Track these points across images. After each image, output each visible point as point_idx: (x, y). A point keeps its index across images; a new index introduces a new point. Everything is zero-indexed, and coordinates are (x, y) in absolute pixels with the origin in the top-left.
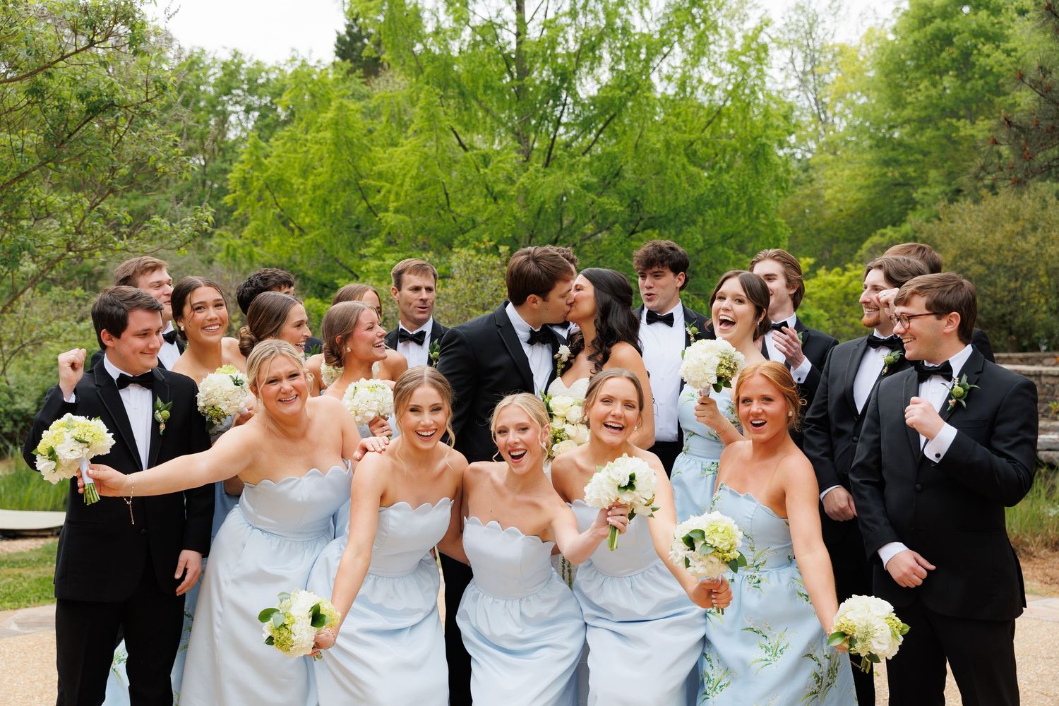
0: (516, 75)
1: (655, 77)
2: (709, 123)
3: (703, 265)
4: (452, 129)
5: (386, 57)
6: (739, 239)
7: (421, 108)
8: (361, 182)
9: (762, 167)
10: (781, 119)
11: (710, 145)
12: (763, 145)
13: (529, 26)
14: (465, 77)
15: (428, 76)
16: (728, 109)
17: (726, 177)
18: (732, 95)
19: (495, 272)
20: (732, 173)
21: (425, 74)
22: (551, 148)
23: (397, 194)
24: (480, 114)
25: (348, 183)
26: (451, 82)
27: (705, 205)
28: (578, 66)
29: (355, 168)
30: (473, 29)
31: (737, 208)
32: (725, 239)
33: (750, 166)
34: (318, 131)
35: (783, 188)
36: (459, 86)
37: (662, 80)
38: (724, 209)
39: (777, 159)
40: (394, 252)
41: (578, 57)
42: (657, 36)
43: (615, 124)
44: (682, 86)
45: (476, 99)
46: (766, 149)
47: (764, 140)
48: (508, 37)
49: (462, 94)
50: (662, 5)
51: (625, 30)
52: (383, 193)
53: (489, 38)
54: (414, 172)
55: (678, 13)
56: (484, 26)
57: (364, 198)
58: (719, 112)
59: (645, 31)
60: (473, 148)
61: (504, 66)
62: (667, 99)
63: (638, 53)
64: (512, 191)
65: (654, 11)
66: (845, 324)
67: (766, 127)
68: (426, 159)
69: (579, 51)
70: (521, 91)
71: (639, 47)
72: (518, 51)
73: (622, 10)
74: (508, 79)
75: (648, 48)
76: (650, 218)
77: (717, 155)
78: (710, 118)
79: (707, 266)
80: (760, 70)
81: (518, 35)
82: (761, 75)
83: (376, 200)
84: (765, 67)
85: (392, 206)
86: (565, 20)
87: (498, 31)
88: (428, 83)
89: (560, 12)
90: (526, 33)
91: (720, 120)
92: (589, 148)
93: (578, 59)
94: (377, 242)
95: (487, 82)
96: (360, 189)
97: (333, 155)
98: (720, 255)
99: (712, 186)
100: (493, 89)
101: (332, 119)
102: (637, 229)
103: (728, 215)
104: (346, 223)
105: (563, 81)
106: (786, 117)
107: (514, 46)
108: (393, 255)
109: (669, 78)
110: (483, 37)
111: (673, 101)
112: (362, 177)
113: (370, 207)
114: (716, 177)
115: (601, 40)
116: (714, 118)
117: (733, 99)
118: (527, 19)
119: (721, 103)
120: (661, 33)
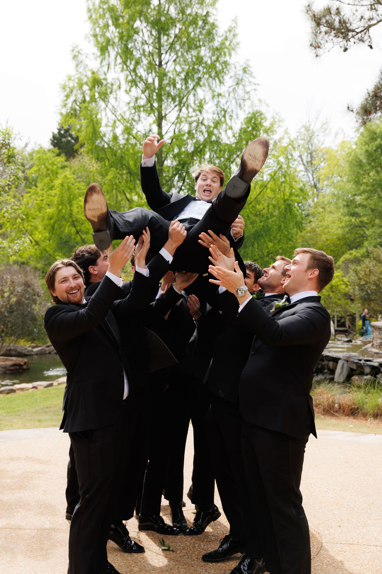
2: (261, 192)
4: (124, 191)
8: (74, 219)
9: (288, 216)
10: (299, 190)
11: (261, 204)
12: (289, 205)
13: (164, 137)
15: (112, 162)
16: (271, 185)
17: (270, 221)
18: (273, 177)
20: (272, 219)
21: (110, 161)
26: (124, 166)
27: (258, 237)
28: (193, 159)
29: (71, 210)
33: (283, 216)
35: (300, 228)
36: (128, 168)
38: (268, 238)
39: (297, 212)
41: (193, 154)
42: (234, 145)
46: (292, 207)
47: (290, 202)
49: (129, 173)
50: (238, 128)
51: (217, 142)
55: (246, 133)
57: (75, 226)
58: (266, 186)
59: (228, 142)
60: (133, 201)
63: (224, 154)
66: (331, 303)
67: (291, 194)
69: (193, 151)
71: (224, 151)
73: (216, 131)
75: (229, 152)
77: (264, 209)
78: (261, 190)
88: (111, 166)
89: (182, 131)
91: (267, 189)
93: (193, 156)
99: (263, 226)
101: (60, 183)
103: (270, 241)
105: (183, 167)
106: (302, 190)
110: (140, 142)
113: (77, 232)
114: (265, 221)
115: (205, 147)
116: (263, 189)
117: (274, 180)
118: (164, 133)
119: (267, 182)
120: (236, 144)
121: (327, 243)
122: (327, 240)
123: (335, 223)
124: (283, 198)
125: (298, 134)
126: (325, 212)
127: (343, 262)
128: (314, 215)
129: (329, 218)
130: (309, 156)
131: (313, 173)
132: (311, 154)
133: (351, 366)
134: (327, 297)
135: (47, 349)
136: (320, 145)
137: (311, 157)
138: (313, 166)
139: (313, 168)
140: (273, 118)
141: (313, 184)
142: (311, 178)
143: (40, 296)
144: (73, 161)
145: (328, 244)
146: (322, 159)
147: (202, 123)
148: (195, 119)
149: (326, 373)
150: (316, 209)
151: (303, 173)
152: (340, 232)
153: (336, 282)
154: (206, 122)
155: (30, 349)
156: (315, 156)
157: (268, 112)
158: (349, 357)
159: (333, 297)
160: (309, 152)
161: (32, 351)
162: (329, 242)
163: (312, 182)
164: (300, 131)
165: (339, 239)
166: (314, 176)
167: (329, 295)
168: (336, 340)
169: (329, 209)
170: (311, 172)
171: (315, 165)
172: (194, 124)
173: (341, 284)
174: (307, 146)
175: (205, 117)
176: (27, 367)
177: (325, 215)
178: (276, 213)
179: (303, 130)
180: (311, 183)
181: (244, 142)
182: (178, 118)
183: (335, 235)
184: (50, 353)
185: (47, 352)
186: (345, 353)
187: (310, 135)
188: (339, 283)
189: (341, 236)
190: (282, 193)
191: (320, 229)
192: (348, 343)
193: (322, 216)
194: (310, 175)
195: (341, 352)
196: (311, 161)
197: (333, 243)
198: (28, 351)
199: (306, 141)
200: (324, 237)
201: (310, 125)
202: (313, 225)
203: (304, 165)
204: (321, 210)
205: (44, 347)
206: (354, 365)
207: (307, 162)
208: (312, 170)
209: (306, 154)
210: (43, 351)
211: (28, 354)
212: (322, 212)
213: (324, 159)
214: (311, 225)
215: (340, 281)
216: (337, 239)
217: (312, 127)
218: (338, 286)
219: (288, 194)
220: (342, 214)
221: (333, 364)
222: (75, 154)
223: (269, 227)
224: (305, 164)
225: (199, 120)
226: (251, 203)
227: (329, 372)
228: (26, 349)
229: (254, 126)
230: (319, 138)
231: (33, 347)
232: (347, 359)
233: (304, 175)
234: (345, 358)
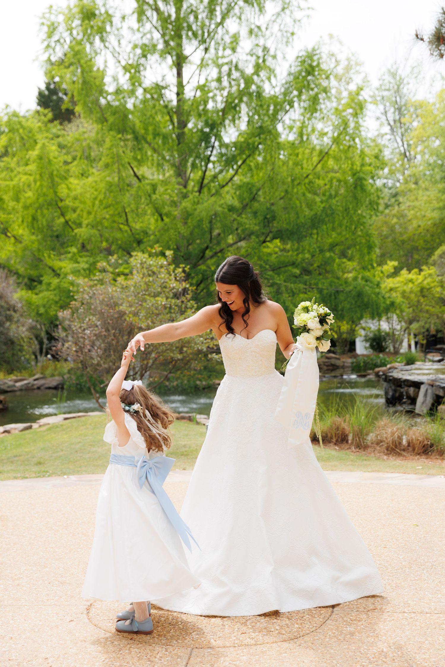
0: (176, 124)
1: (280, 127)
2: (320, 161)
3: (315, 265)
4: (129, 164)
5: (78, 109)
6: (342, 247)
7: (107, 149)
8: (60, 204)
9: (359, 194)
10: (373, 158)
11: (321, 178)
13: (185, 88)
14: (138, 125)
15: (111, 124)
16: (334, 151)
18: (336, 141)
19: (163, 270)
20: (337, 199)
21: (109, 122)
22: (203, 178)
23: (89, 213)
24: (149, 153)
25: (50, 204)
26: (128, 129)
28: (224, 119)
29: (55, 193)
30: (145, 90)
31: (340, 225)
32: (332, 247)
33: (351, 194)
34: (27, 164)
35: (374, 209)
36: (134, 132)
37: (285, 129)
38: (331, 225)
39: (370, 188)
40: (86, 256)
42: (281, 97)
43: (251, 161)
44: (301, 135)
45: (147, 142)
46: (363, 181)
47: (361, 175)
48: (171, 95)
49: (136, 138)
50: (285, 74)
51: (258, 94)
52: (78, 211)
53: (155, 96)
54: (101, 197)
55: (297, 81)
56: (152, 88)
57: (63, 215)
58: (327, 153)
59: (273, 93)
60: (144, 177)
61: (168, 118)
62: (289, 142)
63: (268, 110)
64: (176, 213)
65: (279, 77)
67: (363, 163)
68: (111, 186)
69: (224, 108)
70: (180, 137)
71: (269, 105)
72: (179, 106)
73: (255, 78)
74: (171, 127)
75: (275, 107)
76: (277, 231)
77: (326, 185)
78: (320, 158)
79: (318, 267)
80: (357, 123)
81: (178, 94)
82: (358, 127)
83: (71, 216)
84: (361, 121)
85: (85, 222)
86: (214, 85)
87: (163, 91)
88: (111, 130)
89: (210, 78)
90: (183, 93)
91: (328, 158)
92: (231, 179)
93: (223, 115)
94: (74, 250)
95: (154, 130)
96: (59, 208)
97: (38, 184)
98: (328, 259)
99: (324, 208)
100: (158, 135)
101: (37, 155)
102: (268, 239)
103: (333, 229)
104: (50, 233)
105: (212, 129)
106: (377, 157)
107: (175, 103)
108: (85, 259)
109: (291, 128)
110: (152, 95)
111: (293, 144)
112: (62, 200)
113: (67, 222)
114: (327, 201)
115: (241, 101)
116: (323, 157)
117: (337, 143)
118: (185, 83)
119: (329, 147)
120: (285, 94)
121: (419, 232)
122: (419, 226)
123: (430, 203)
124: (351, 169)
125: (381, 82)
126: (418, 189)
127: (441, 257)
128: (404, 193)
129: (423, 197)
130: (397, 113)
131: (402, 135)
132: (400, 109)
133: (437, 393)
134: (416, 304)
135: (36, 382)
136: (411, 96)
137: (400, 113)
138: (402, 125)
139: (403, 130)
140: (348, 59)
141: (403, 151)
142: (400, 143)
143: (17, 310)
144: (69, 126)
145: (421, 233)
146: (414, 116)
147: (236, 67)
148: (226, 60)
149: (405, 403)
150: (407, 185)
151: (388, 137)
152: (436, 215)
153: (428, 284)
154: (240, 66)
155: (11, 383)
156: (405, 112)
157: (341, 52)
158: (435, 380)
159: (424, 303)
160: (396, 106)
161: (14, 386)
162: (421, 230)
163: (402, 149)
164: (384, 77)
165: (435, 225)
166: (404, 139)
167: (418, 301)
168: (427, 360)
169: (423, 186)
170: (400, 134)
171: (405, 124)
172: (225, 69)
173: (435, 287)
174: (394, 99)
175: (240, 58)
176: (3, 406)
177: (418, 194)
178: (342, 191)
179: (388, 78)
180: (400, 151)
181: (295, 93)
182: (202, 60)
183: (430, 220)
184: (39, 388)
185: (35, 387)
186: (431, 376)
187: (398, 83)
188: (432, 285)
189: (438, 222)
190: (350, 162)
191: (412, 212)
192: (439, 364)
193: (414, 195)
194: (399, 140)
195: (427, 374)
196: (400, 118)
197: (428, 230)
198: (9, 387)
199: (392, 92)
200: (415, 223)
201: (397, 69)
202: (403, 207)
203: (389, 124)
204: (413, 186)
205: (31, 380)
206: (441, 390)
207: (395, 121)
208: (402, 133)
209: (392, 110)
210: (30, 385)
211: (9, 389)
212: (415, 189)
213: (417, 116)
214: (399, 207)
215: (434, 282)
216: (432, 226)
217: (400, 72)
218: (431, 288)
219: (358, 163)
220: (440, 191)
221: (414, 391)
222: (72, 117)
223: (333, 209)
224: (392, 123)
225: (232, 62)
226: (307, 176)
227: (409, 401)
228: (6, 383)
229: (309, 69)
230: (410, 86)
231: (16, 381)
232: (431, 383)
233: (390, 140)
234: (429, 382)
